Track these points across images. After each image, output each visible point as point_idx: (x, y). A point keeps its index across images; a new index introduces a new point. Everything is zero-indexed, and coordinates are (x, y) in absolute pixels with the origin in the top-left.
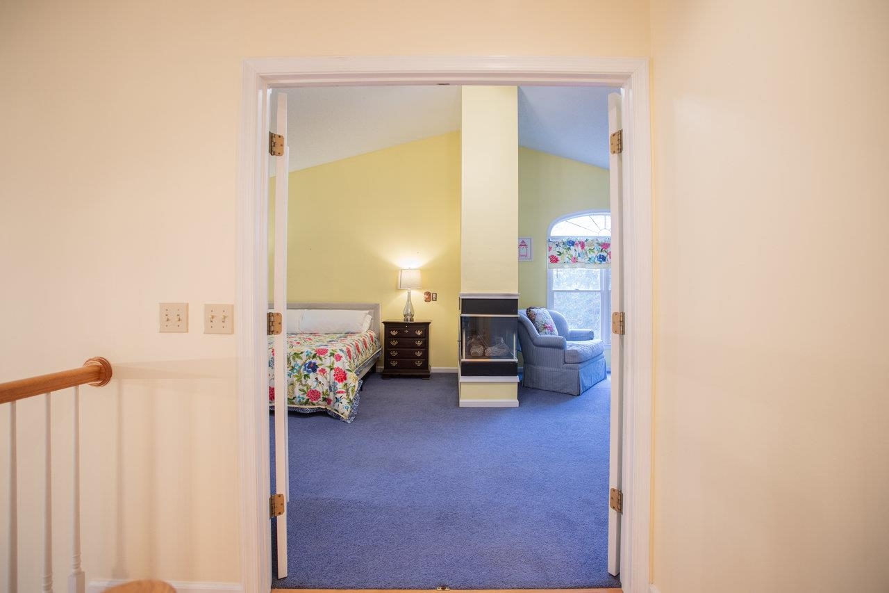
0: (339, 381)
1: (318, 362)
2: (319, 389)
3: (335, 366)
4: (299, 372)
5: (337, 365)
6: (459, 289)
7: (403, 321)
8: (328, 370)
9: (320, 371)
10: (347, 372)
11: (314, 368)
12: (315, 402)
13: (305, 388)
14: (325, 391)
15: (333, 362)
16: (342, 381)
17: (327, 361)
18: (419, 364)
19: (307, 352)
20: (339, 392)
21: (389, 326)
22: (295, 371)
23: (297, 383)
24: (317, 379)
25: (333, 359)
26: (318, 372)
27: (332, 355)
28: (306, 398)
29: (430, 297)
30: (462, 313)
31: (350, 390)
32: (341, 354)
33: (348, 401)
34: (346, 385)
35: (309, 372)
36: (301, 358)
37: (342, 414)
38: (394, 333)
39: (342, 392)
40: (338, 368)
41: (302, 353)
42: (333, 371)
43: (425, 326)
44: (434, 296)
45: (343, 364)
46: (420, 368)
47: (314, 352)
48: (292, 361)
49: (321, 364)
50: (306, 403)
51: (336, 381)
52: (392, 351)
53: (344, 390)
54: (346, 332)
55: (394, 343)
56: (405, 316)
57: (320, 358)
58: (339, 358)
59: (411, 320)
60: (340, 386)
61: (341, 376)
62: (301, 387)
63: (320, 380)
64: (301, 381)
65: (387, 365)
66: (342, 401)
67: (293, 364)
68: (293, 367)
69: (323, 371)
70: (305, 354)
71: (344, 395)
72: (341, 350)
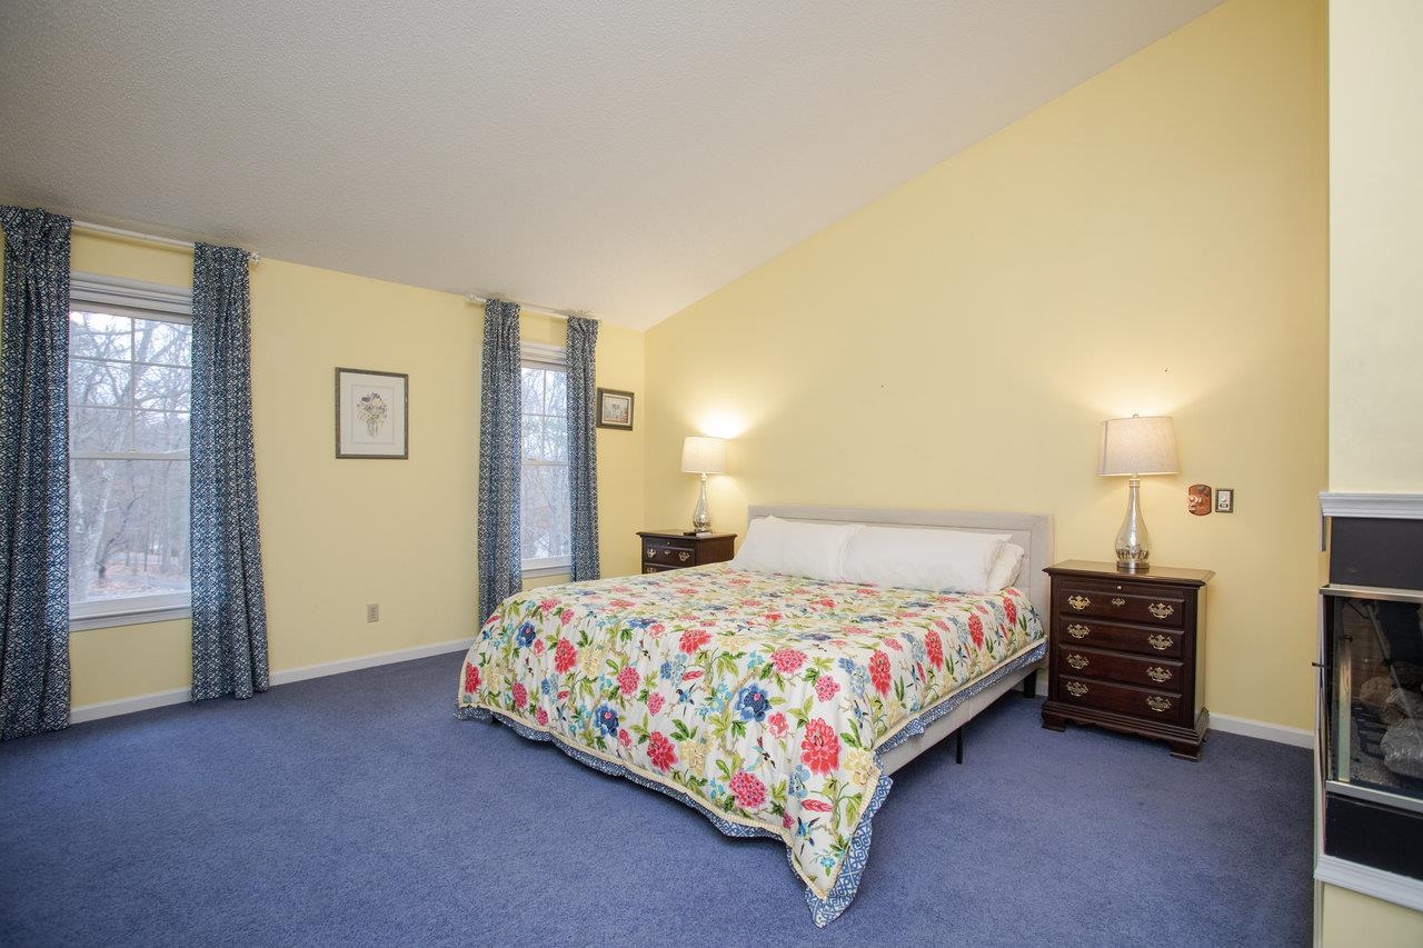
0: (814, 767)
1: (770, 688)
2: (763, 775)
3: (812, 716)
4: (724, 709)
5: (821, 711)
6: (1324, 478)
7: (1113, 570)
8: (792, 721)
9: (772, 719)
10: (842, 741)
11: (757, 704)
12: (749, 810)
13: (729, 762)
14: (777, 786)
15: (810, 701)
16: (825, 769)
17: (792, 695)
18: (1159, 704)
19: (753, 655)
20: (809, 805)
21: (1064, 581)
22: (716, 705)
23: (715, 742)
24: (760, 741)
25: (811, 690)
26: (766, 722)
27: (813, 675)
28: (729, 792)
29: (1203, 500)
30: (1333, 579)
31: (843, 804)
32: (839, 676)
33: (832, 840)
34: (833, 784)
35: (747, 715)
36: (734, 670)
37: (813, 880)
38: (1079, 603)
39: (820, 807)
40: (820, 724)
41: (740, 655)
42: (803, 730)
43: (1186, 594)
44: (1224, 497)
45: (835, 714)
46: (1165, 717)
47: (768, 659)
48: (716, 675)
49: (780, 701)
50: (727, 807)
51: (806, 767)
52: (1074, 653)
53: (825, 800)
54: (944, 587)
55: (1078, 631)
56: (1120, 553)
57: (780, 681)
58: (828, 689)
59: (1142, 568)
60: (816, 783)
61: (822, 751)
62: (722, 757)
63: (767, 748)
64: (724, 738)
65: (1057, 690)
66: (815, 835)
67: (715, 684)
68: (714, 694)
69: (779, 720)
70: (746, 660)
71: (825, 818)
72: (847, 665)
